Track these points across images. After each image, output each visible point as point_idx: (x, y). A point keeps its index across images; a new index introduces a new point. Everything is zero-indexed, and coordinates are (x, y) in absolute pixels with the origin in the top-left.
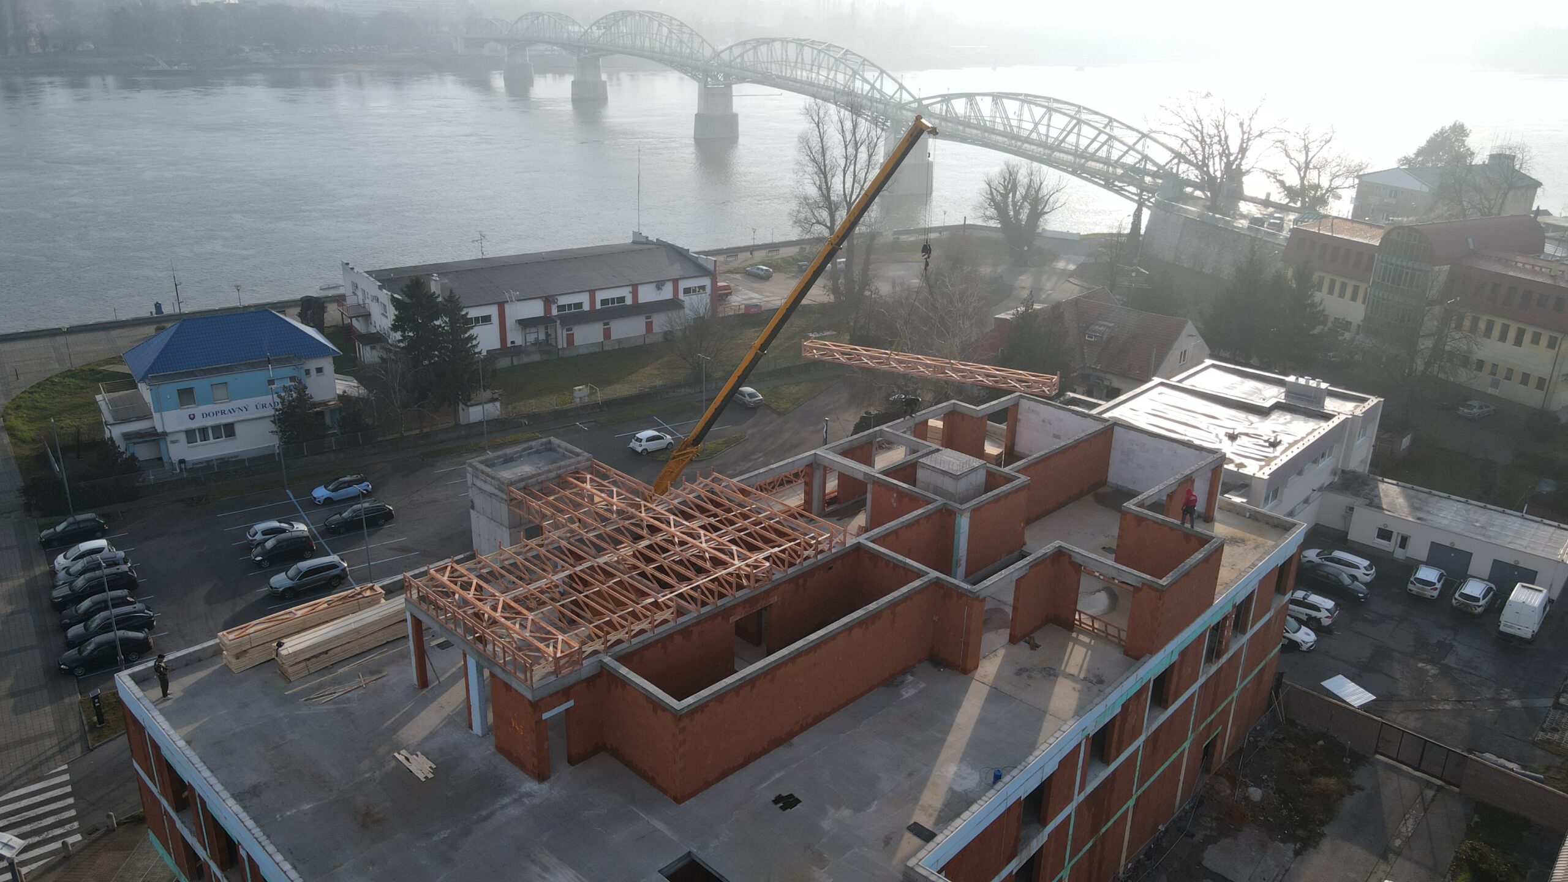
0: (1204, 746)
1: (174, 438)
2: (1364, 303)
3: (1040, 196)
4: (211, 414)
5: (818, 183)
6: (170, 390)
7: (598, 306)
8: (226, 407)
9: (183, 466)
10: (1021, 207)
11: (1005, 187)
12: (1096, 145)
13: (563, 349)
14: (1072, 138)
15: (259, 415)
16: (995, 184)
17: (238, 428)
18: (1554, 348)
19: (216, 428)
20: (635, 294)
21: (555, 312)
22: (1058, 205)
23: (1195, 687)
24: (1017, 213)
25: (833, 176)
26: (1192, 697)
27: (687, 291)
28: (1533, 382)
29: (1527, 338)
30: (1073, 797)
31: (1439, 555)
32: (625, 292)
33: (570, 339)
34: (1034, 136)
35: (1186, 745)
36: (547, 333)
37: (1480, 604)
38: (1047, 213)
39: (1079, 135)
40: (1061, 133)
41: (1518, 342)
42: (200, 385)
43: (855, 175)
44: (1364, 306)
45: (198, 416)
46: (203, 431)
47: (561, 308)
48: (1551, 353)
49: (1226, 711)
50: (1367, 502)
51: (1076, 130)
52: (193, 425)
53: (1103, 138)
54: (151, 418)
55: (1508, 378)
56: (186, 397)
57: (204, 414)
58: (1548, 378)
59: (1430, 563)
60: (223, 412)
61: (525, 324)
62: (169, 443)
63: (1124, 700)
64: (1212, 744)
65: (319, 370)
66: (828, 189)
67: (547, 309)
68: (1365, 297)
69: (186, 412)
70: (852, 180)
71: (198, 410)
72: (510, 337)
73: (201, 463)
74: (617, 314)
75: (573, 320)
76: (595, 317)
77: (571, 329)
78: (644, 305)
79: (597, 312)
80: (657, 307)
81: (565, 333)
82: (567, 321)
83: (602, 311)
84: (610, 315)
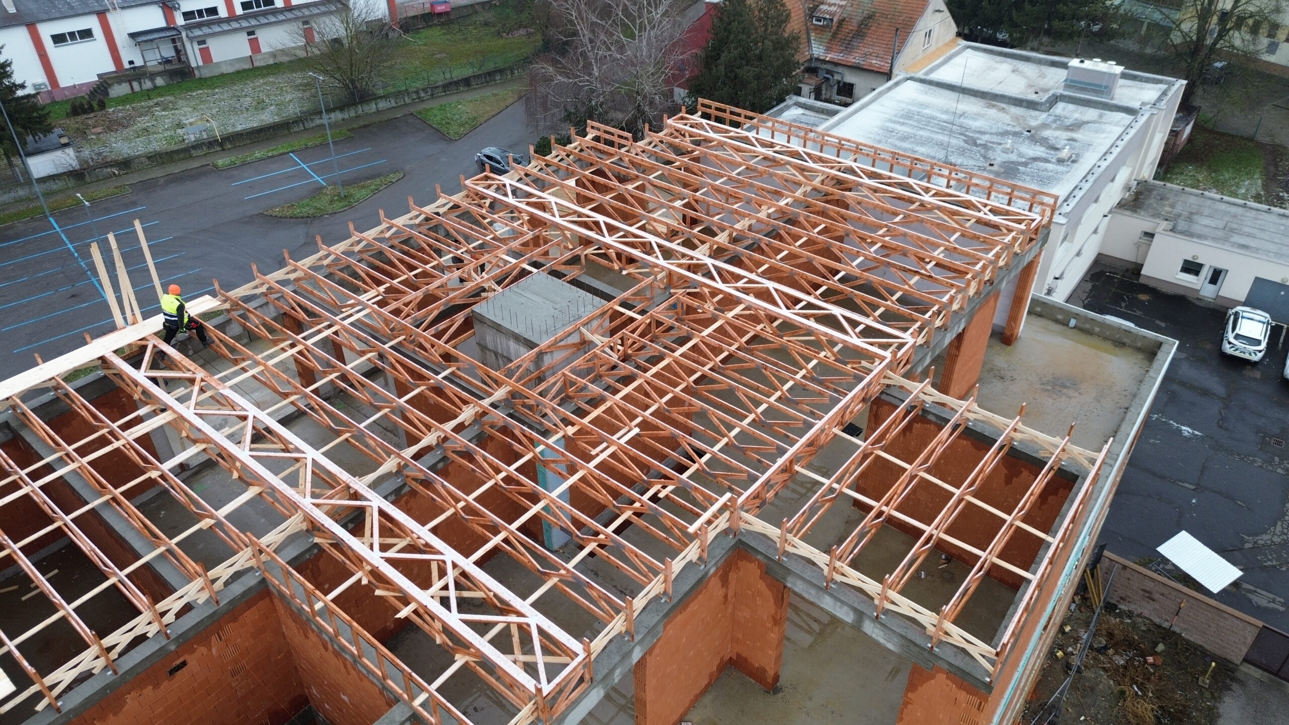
7: (239, 11)
13: (198, 67)
21: (180, 21)
33: (206, 54)
36: (172, 48)
47: (188, 15)
59: (1255, 306)
61: (140, 38)
67: (169, 17)
72: (125, 57)
74: (263, 20)
75: (206, 30)
76: (235, 25)
77: (204, 42)
78: (299, 7)
79: (237, 19)
80: (316, 11)
81: (197, 47)
82: (197, 32)
83: (245, 17)
84: (254, 22)
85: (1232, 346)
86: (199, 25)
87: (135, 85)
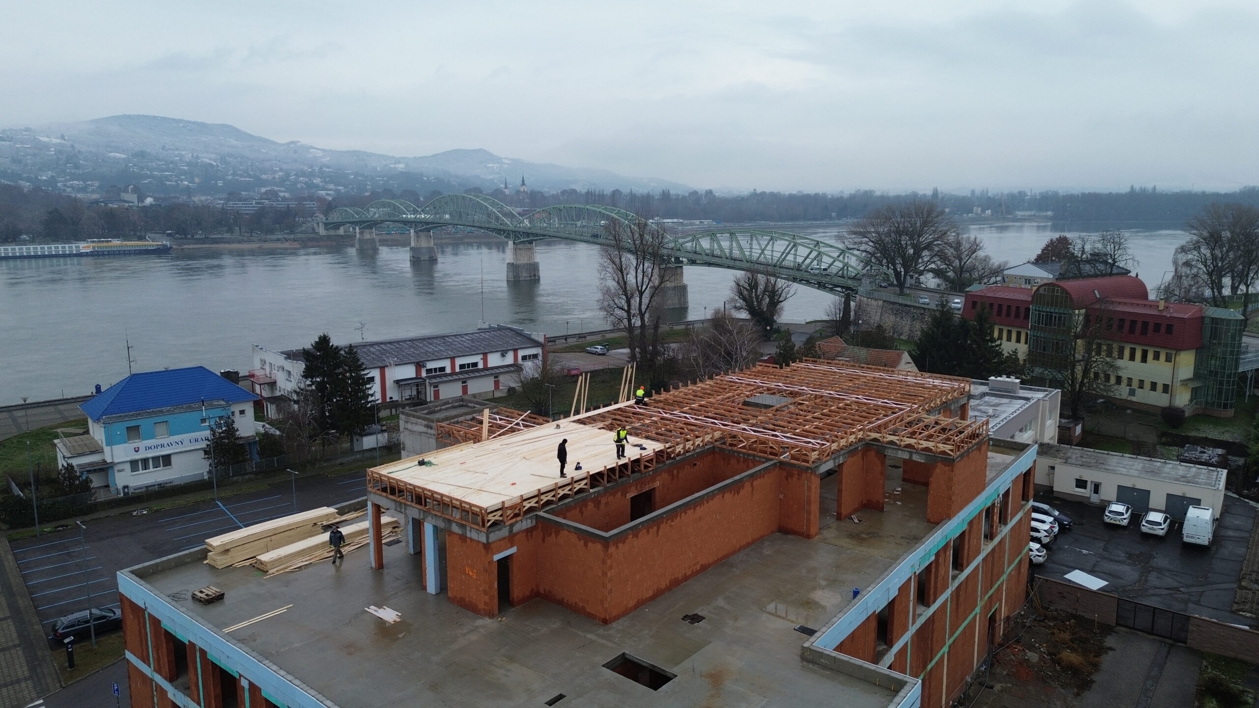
0: (989, 616)
1: (120, 467)
2: (1026, 343)
3: (776, 289)
4: (153, 447)
5: (616, 280)
6: (120, 428)
7: (457, 370)
8: (165, 441)
9: (126, 490)
10: (762, 299)
11: (750, 285)
12: (808, 261)
13: (431, 400)
14: (790, 257)
15: (193, 448)
16: (742, 283)
17: (174, 459)
18: (1171, 362)
19: (156, 459)
20: (485, 360)
21: (424, 374)
22: (788, 296)
23: (979, 559)
24: (760, 303)
25: (627, 274)
26: (977, 568)
27: (524, 358)
28: (1160, 388)
29: (1150, 356)
30: (908, 627)
31: (1124, 494)
32: (477, 359)
33: (437, 394)
34: (762, 259)
35: (978, 610)
36: (418, 389)
37: (1162, 527)
38: (782, 302)
39: (795, 255)
40: (782, 255)
41: (1144, 359)
42: (145, 423)
43: (643, 272)
44: (1027, 346)
45: (142, 449)
46: (145, 462)
47: (429, 371)
48: (1170, 365)
49: (999, 589)
50: (1064, 461)
51: (792, 252)
52: (138, 456)
53: (814, 254)
54: (103, 452)
55: (1141, 386)
56: (133, 432)
57: (146, 448)
58: (1170, 384)
59: (1119, 500)
60: (162, 446)
61: (400, 383)
62: (116, 471)
63: (936, 551)
64: (994, 615)
65: (242, 412)
66: (625, 283)
67: (418, 372)
68: (1027, 339)
69: (131, 446)
70: (641, 276)
71: (142, 444)
72: (389, 395)
73: (141, 488)
74: (472, 375)
75: (438, 380)
76: (455, 377)
77: (437, 386)
78: (492, 368)
79: (457, 374)
80: (502, 370)
81: (432, 389)
82: (434, 381)
83: (460, 373)
84: (467, 376)
85: (1108, 518)
86: (435, 377)
87: (394, 411)
